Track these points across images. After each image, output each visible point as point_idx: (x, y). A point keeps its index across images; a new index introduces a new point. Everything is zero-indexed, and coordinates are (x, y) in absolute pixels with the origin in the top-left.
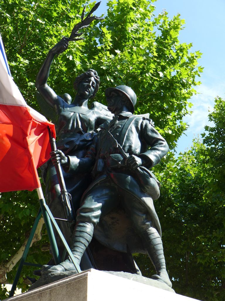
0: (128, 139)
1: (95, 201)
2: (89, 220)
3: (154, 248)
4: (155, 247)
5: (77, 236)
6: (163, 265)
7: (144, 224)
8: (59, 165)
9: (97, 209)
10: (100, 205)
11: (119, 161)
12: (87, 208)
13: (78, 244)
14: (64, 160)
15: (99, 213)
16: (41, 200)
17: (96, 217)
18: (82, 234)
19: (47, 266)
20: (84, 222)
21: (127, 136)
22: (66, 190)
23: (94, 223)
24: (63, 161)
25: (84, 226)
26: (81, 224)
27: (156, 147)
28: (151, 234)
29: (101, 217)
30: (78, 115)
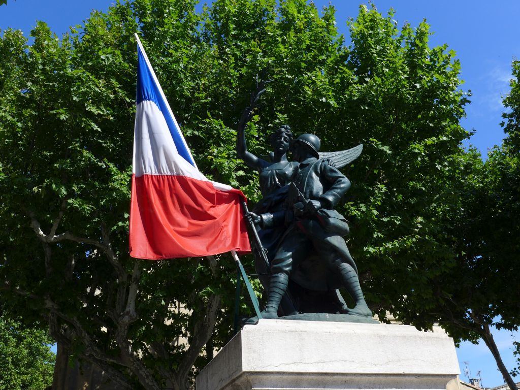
0: (308, 185)
1: (285, 251)
2: (281, 270)
3: (348, 283)
4: (348, 281)
5: (271, 287)
6: (359, 297)
7: (334, 261)
8: (253, 225)
9: (289, 257)
10: (290, 254)
11: (301, 209)
12: (277, 260)
13: (272, 294)
14: (257, 219)
15: (291, 260)
16: (237, 261)
17: (287, 266)
18: (275, 285)
19: (244, 319)
20: (277, 273)
21: (307, 183)
22: (262, 247)
23: (286, 272)
24: (256, 221)
25: (276, 277)
26: (274, 275)
27: (334, 186)
28: (342, 269)
29: (292, 264)
30: (274, 172)
